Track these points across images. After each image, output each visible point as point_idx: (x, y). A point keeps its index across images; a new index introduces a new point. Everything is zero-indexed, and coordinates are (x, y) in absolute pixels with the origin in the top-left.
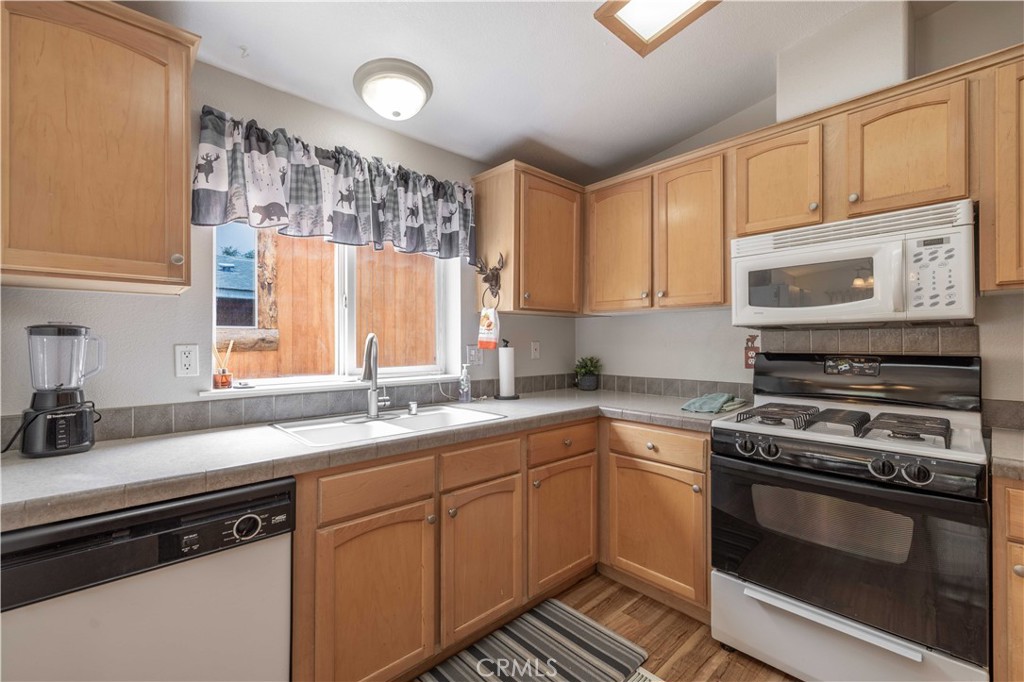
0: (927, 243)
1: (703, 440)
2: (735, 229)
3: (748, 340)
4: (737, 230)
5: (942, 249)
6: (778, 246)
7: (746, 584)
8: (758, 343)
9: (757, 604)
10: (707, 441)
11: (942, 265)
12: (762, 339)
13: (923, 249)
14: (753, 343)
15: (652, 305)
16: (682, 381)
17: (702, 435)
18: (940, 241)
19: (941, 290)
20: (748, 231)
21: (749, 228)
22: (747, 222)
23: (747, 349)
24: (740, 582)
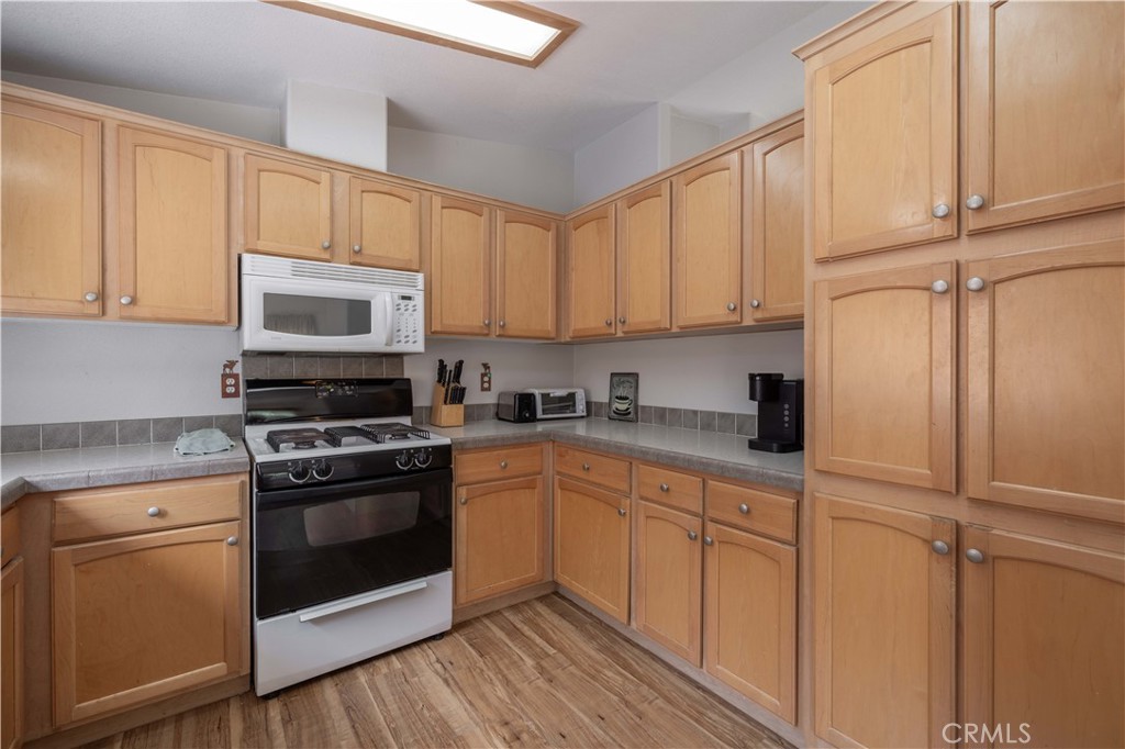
0: (404, 298)
1: (238, 482)
2: (241, 241)
3: (225, 366)
4: (246, 244)
5: (411, 303)
6: (296, 273)
7: (298, 612)
8: (238, 369)
9: (310, 624)
10: (243, 483)
11: (411, 315)
12: (244, 365)
13: (401, 301)
14: (231, 369)
15: (104, 313)
16: (121, 422)
17: (234, 477)
18: (409, 298)
19: (411, 334)
20: (260, 248)
21: (261, 246)
22: (258, 239)
23: (225, 377)
24: (291, 615)
